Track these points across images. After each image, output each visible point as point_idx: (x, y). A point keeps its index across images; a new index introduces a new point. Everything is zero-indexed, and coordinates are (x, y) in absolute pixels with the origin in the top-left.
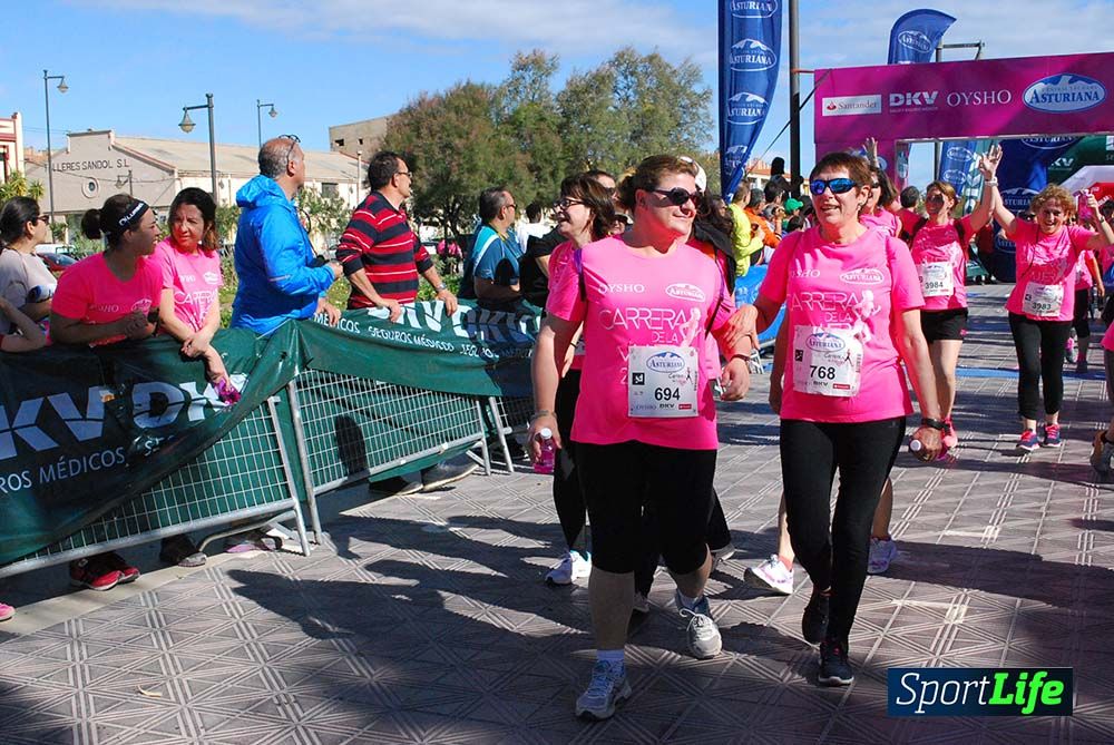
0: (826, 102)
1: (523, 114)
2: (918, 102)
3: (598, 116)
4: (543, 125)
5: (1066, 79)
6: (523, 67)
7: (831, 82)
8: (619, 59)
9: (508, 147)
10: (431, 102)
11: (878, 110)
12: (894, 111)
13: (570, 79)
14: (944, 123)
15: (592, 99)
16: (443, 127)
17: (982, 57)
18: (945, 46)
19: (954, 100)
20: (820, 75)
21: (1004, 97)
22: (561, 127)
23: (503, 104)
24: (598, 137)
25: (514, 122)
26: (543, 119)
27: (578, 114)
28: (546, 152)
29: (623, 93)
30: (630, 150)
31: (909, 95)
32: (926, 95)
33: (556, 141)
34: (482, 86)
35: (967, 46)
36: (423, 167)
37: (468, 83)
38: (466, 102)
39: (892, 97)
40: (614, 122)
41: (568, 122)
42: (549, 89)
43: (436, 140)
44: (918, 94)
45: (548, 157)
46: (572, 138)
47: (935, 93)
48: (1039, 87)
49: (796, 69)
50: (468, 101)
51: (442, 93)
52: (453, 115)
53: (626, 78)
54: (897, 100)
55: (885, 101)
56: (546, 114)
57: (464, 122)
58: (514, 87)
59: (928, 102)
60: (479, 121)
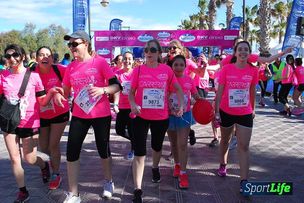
0: (97, 38)
1: (27, 38)
2: (116, 39)
3: (46, 39)
4: (32, 41)
5: (146, 35)
6: (27, 26)
7: (98, 33)
8: (51, 27)
9: (23, 45)
10: (4, 34)
11: (108, 40)
12: (111, 40)
13: (39, 30)
14: (122, 43)
15: (44, 35)
16: (7, 40)
17: (130, 30)
18: (122, 27)
19: (124, 38)
20: (95, 32)
21: (134, 38)
22: (37, 41)
23: (22, 35)
24: (46, 44)
25: (25, 40)
26: (32, 39)
27: (41, 38)
28: (33, 47)
29: (52, 34)
30: (54, 47)
31: (114, 37)
32: (118, 37)
33: (36, 45)
34: (17, 31)
35: (127, 27)
36: (2, 50)
37: (14, 30)
38: (13, 34)
39: (111, 37)
40: (50, 40)
41: (38, 40)
42: (34, 32)
43: (5, 43)
44: (116, 37)
45: (34, 48)
46: (39, 44)
47: (120, 37)
48: (140, 36)
49: (90, 30)
50: (14, 34)
51: (7, 32)
52: (10, 38)
53: (53, 30)
54: (112, 38)
55: (110, 38)
56: (33, 38)
57: (12, 39)
58: (25, 31)
59: (119, 39)
60: (17, 39)
